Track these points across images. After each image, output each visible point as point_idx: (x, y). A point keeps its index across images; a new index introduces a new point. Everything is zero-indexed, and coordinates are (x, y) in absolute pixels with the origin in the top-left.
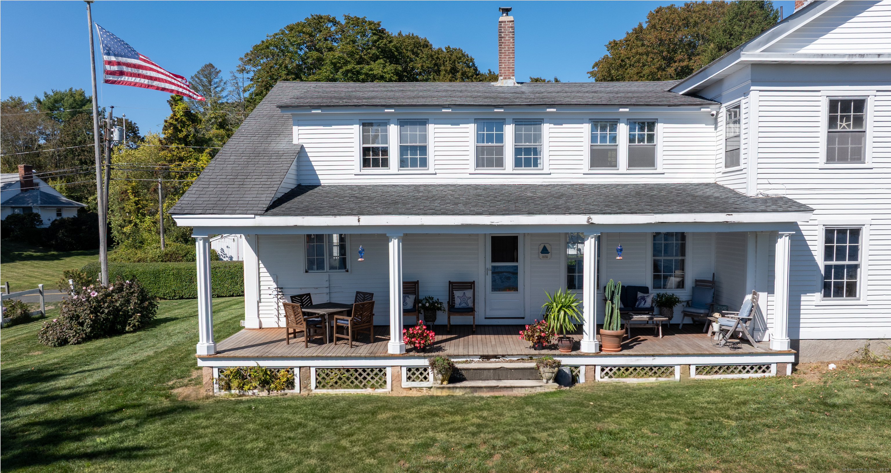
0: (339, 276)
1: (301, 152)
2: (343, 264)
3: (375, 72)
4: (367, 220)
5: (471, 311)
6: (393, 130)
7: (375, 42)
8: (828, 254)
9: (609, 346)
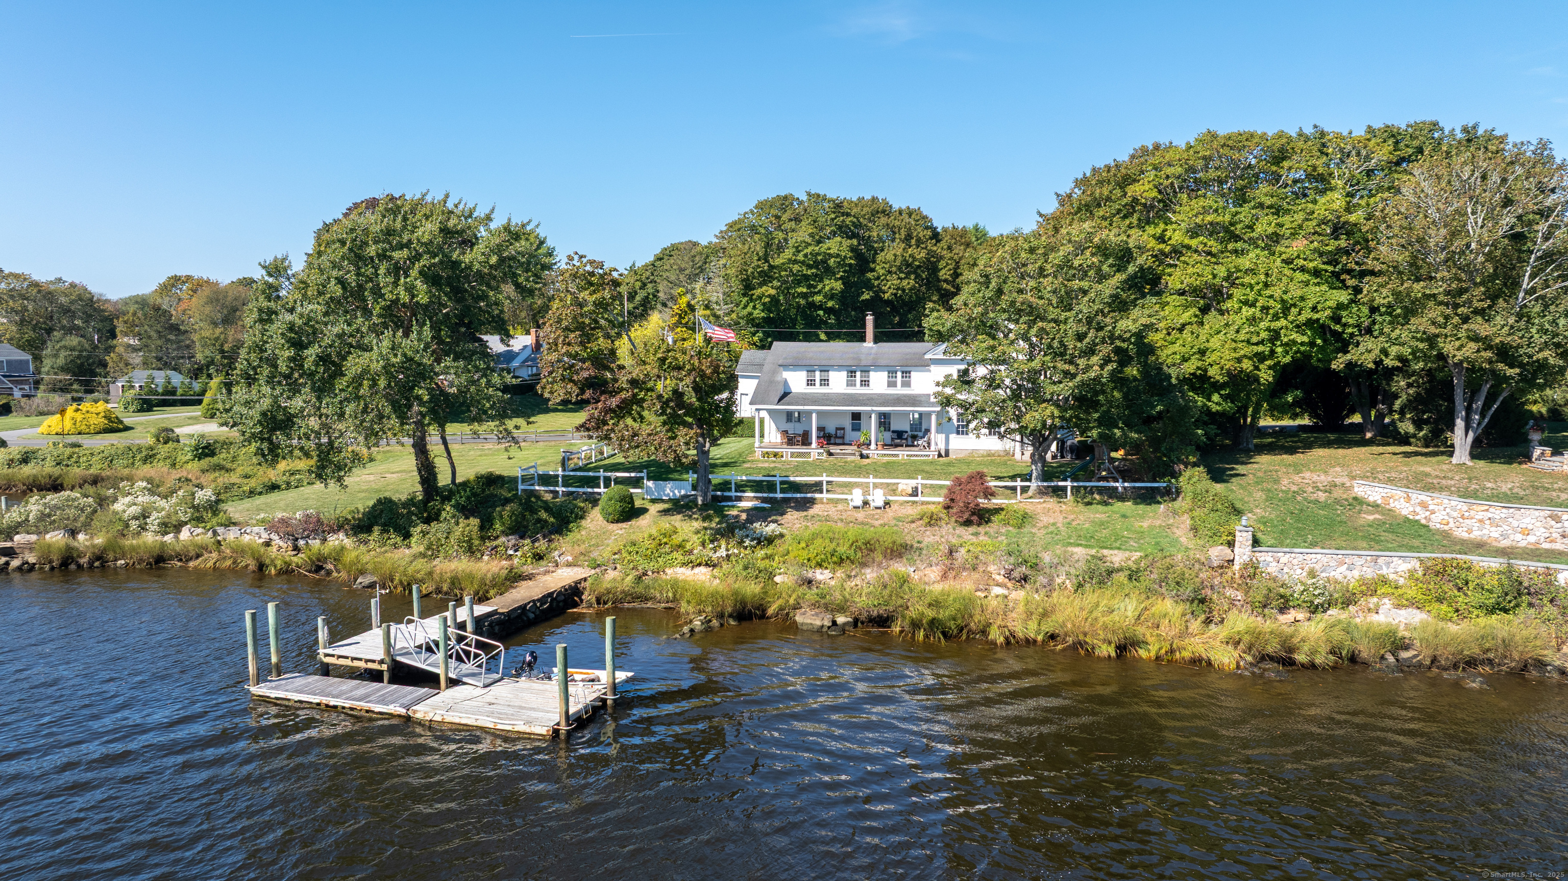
0: (797, 424)
1: (786, 382)
2: (799, 420)
3: (832, 251)
4: (806, 408)
5: (843, 437)
6: (818, 373)
7: (833, 219)
8: (958, 420)
9: (880, 447)
